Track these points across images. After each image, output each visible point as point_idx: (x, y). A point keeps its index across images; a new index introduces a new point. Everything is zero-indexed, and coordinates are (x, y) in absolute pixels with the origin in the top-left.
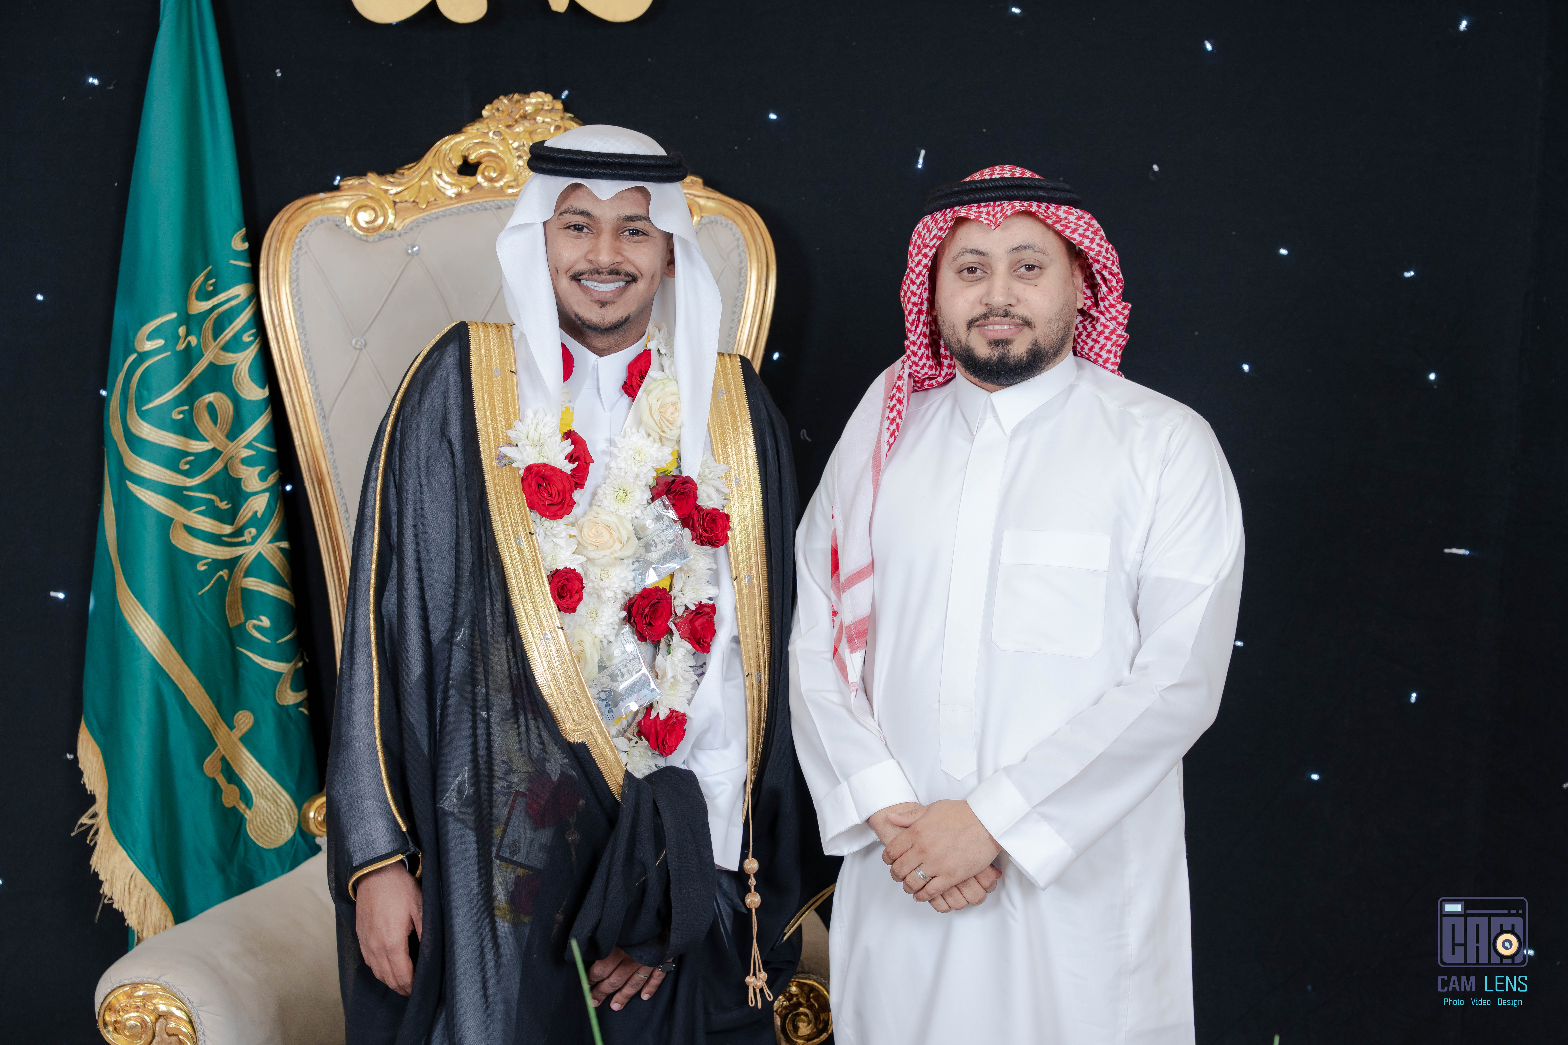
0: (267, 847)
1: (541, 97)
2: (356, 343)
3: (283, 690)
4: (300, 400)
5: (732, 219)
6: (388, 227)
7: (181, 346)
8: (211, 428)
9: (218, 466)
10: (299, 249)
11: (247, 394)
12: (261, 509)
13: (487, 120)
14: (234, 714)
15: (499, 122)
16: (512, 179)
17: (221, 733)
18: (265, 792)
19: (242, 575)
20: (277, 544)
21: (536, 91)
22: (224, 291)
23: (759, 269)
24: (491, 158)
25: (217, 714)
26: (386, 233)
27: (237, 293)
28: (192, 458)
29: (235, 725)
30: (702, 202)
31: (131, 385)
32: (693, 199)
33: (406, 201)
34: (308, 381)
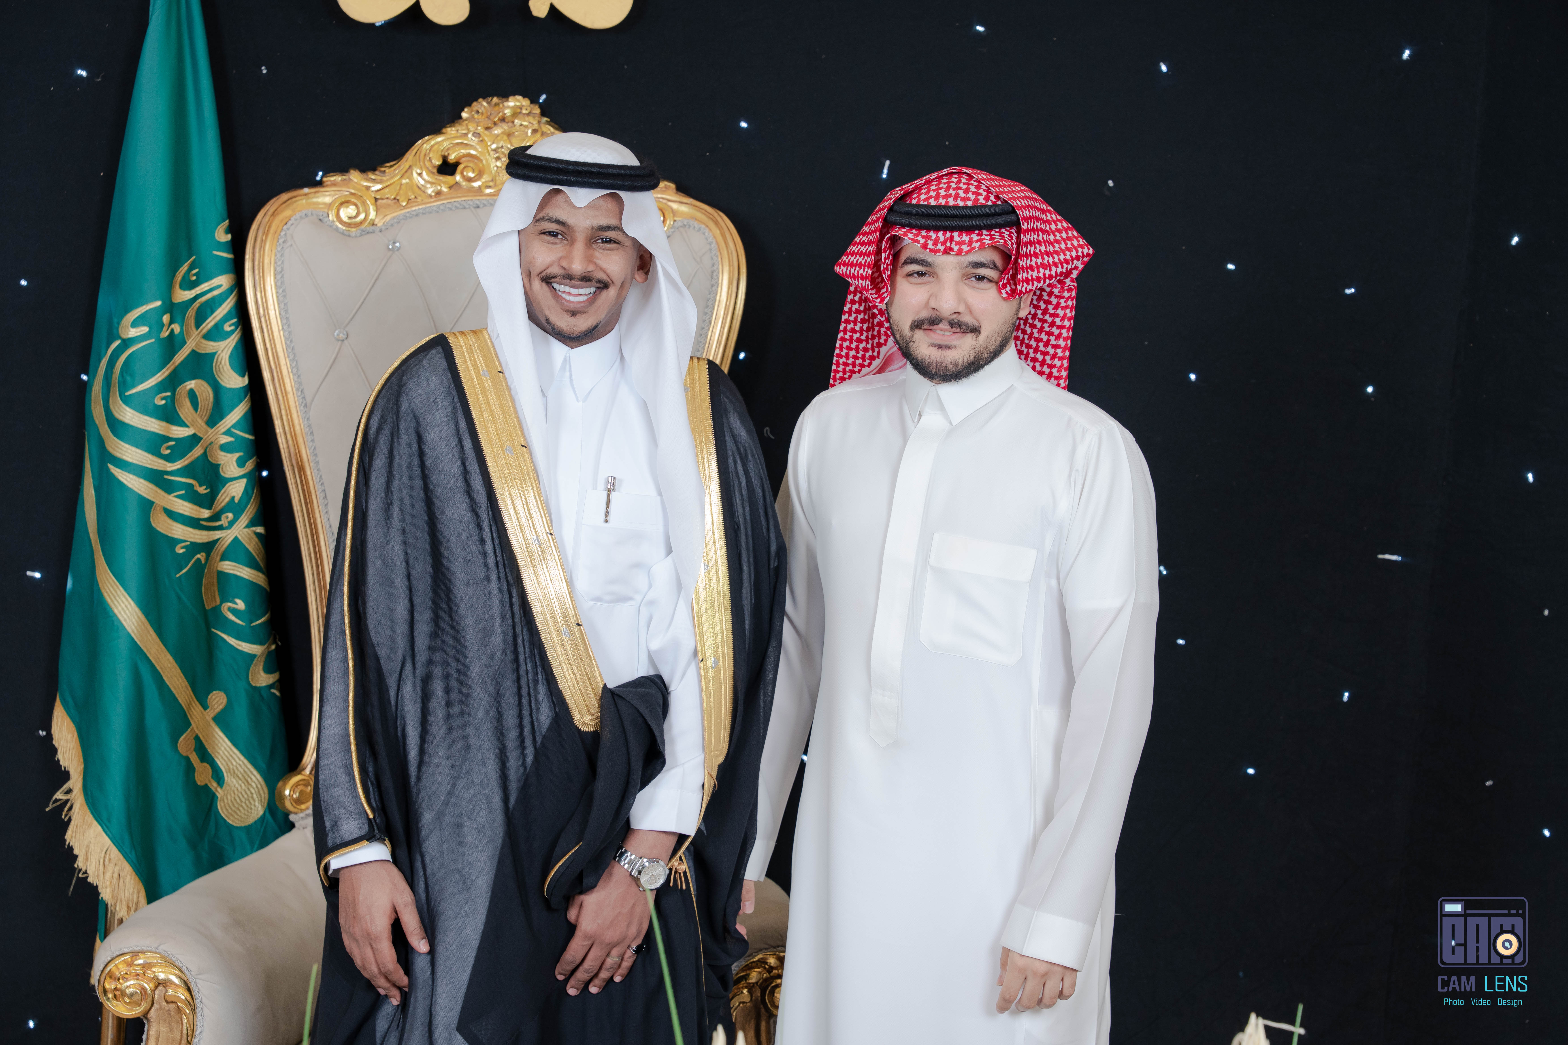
0: (237, 825)
1: (518, 101)
2: (338, 335)
3: (256, 671)
4: (283, 388)
5: (704, 224)
6: (369, 222)
7: (165, 334)
8: (192, 414)
9: (197, 452)
10: (284, 242)
11: (227, 382)
12: (238, 495)
13: (467, 122)
14: (209, 694)
15: (478, 124)
16: (490, 179)
17: (195, 713)
18: (236, 771)
19: (218, 558)
20: (254, 529)
21: (514, 94)
22: (207, 280)
23: (730, 272)
24: (470, 159)
25: (192, 693)
26: (368, 229)
27: (219, 283)
28: (173, 443)
29: (209, 704)
30: (675, 206)
31: (114, 371)
32: (666, 204)
33: (387, 198)
34: (290, 370)
